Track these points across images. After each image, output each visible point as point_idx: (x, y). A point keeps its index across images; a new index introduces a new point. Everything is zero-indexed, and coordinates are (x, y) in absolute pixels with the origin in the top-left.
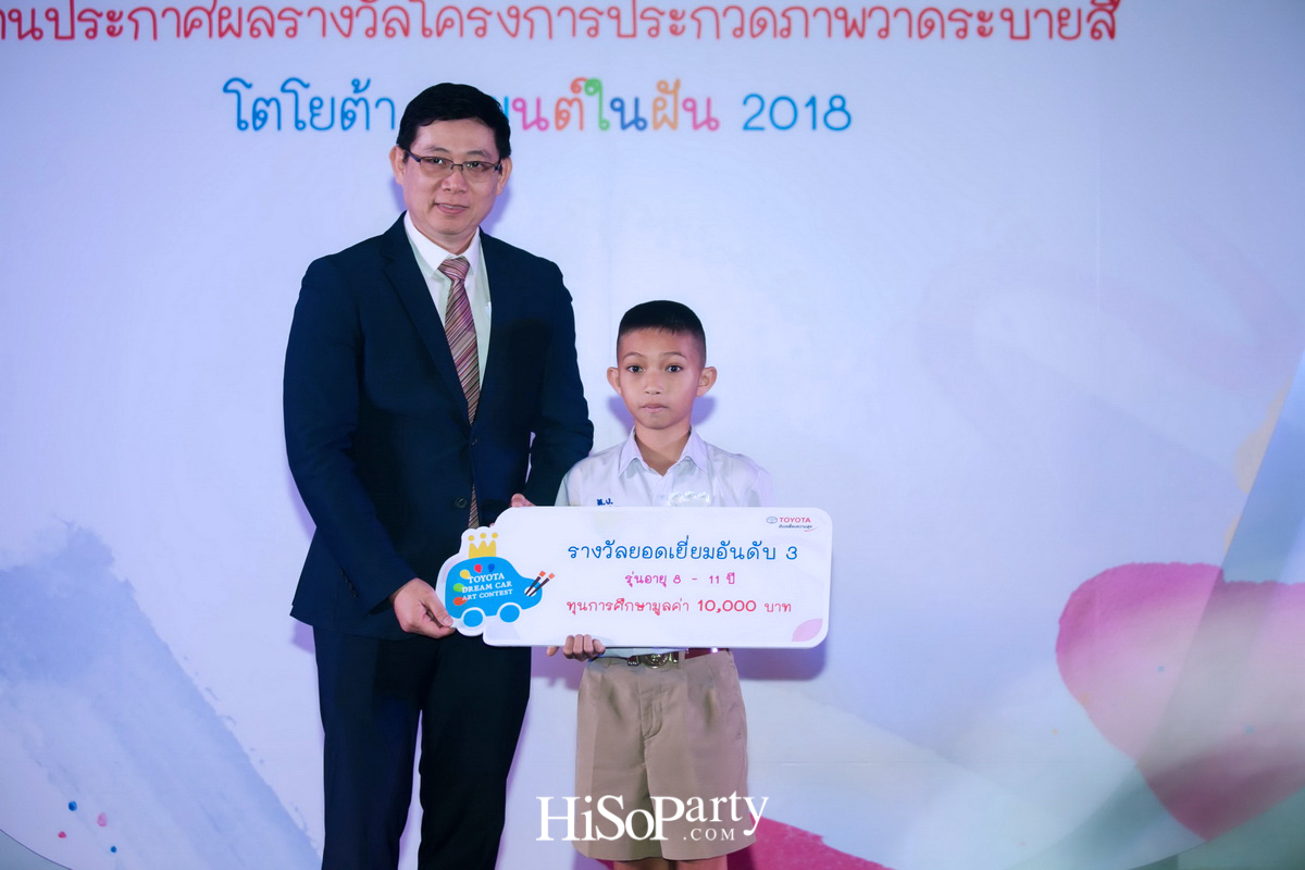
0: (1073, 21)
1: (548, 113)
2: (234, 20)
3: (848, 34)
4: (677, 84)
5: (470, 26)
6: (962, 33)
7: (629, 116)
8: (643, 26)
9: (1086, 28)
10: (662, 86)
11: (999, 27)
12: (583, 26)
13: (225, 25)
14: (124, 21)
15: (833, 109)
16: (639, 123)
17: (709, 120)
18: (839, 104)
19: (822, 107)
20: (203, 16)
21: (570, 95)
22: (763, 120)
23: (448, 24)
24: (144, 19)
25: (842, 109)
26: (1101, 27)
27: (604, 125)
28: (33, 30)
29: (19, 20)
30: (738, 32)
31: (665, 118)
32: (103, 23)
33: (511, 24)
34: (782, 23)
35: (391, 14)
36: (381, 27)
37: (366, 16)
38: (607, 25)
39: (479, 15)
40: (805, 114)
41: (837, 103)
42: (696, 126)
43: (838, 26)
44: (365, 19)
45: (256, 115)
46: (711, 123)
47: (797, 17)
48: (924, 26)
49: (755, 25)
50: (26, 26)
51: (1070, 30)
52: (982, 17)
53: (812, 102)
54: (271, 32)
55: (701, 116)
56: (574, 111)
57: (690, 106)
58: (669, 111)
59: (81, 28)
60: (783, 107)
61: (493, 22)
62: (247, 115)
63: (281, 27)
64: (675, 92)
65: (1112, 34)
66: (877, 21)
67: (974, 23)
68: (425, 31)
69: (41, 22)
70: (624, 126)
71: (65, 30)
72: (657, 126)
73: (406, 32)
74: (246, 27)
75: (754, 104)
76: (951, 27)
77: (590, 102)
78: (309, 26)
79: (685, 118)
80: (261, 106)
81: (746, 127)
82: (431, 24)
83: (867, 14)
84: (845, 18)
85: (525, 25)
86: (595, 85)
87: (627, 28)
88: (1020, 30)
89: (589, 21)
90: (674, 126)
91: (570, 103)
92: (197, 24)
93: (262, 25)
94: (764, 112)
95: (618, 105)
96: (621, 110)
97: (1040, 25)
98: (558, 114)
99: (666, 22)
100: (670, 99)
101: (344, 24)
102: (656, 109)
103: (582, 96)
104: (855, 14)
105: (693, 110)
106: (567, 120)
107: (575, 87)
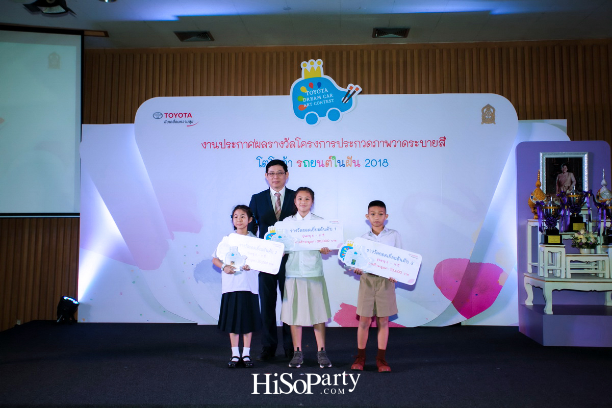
0: (436, 142)
1: (324, 163)
2: (259, 144)
3: (387, 146)
4: (351, 157)
5: (308, 145)
6: (412, 146)
7: (341, 164)
8: (344, 145)
9: (439, 144)
10: (348, 158)
11: (420, 144)
12: (332, 145)
13: (256, 145)
14: (236, 145)
15: (384, 162)
16: (343, 165)
17: (358, 165)
18: (386, 161)
19: (382, 162)
20: (252, 144)
21: (329, 160)
22: (370, 164)
23: (303, 145)
24: (240, 144)
25: (386, 162)
26: (442, 144)
27: (336, 166)
28: (217, 146)
29: (214, 144)
30: (364, 146)
31: (349, 164)
32: (231, 145)
33: (316, 145)
34: (373, 144)
35: (291, 143)
36: (289, 145)
37: (286, 143)
38: (337, 145)
39: (310, 143)
40: (379, 163)
41: (385, 161)
42: (355, 166)
43: (385, 144)
44: (286, 144)
45: (263, 164)
46: (359, 165)
47: (377, 143)
48: (404, 144)
49: (368, 144)
50: (215, 146)
51: (435, 145)
52: (416, 142)
53: (380, 160)
54: (266, 147)
55: (357, 164)
56: (330, 163)
57: (354, 162)
58: (350, 163)
59: (227, 146)
60: (374, 162)
61: (313, 144)
62: (261, 164)
63: (268, 146)
64: (351, 159)
65: (444, 146)
66: (394, 143)
67: (414, 144)
68: (299, 147)
69: (218, 145)
70: (340, 166)
71: (223, 147)
72: (347, 166)
73: (294, 147)
74: (261, 146)
75: (368, 161)
76: (410, 144)
77: (333, 161)
78: (274, 145)
79: (353, 164)
80: (264, 162)
81: (366, 166)
82: (300, 145)
83: (391, 142)
84: (387, 143)
85: (319, 145)
86: (334, 158)
87: (341, 146)
88: (424, 145)
89: (333, 144)
90: (351, 166)
91: (329, 161)
92: (251, 145)
93: (265, 145)
94: (370, 163)
95: (339, 162)
96: (340, 163)
97: (429, 144)
98: (326, 163)
99: (349, 144)
100: (350, 160)
101: (282, 145)
102: (347, 162)
103: (331, 160)
104: (389, 142)
105: (355, 163)
106: (328, 165)
107: (330, 158)
